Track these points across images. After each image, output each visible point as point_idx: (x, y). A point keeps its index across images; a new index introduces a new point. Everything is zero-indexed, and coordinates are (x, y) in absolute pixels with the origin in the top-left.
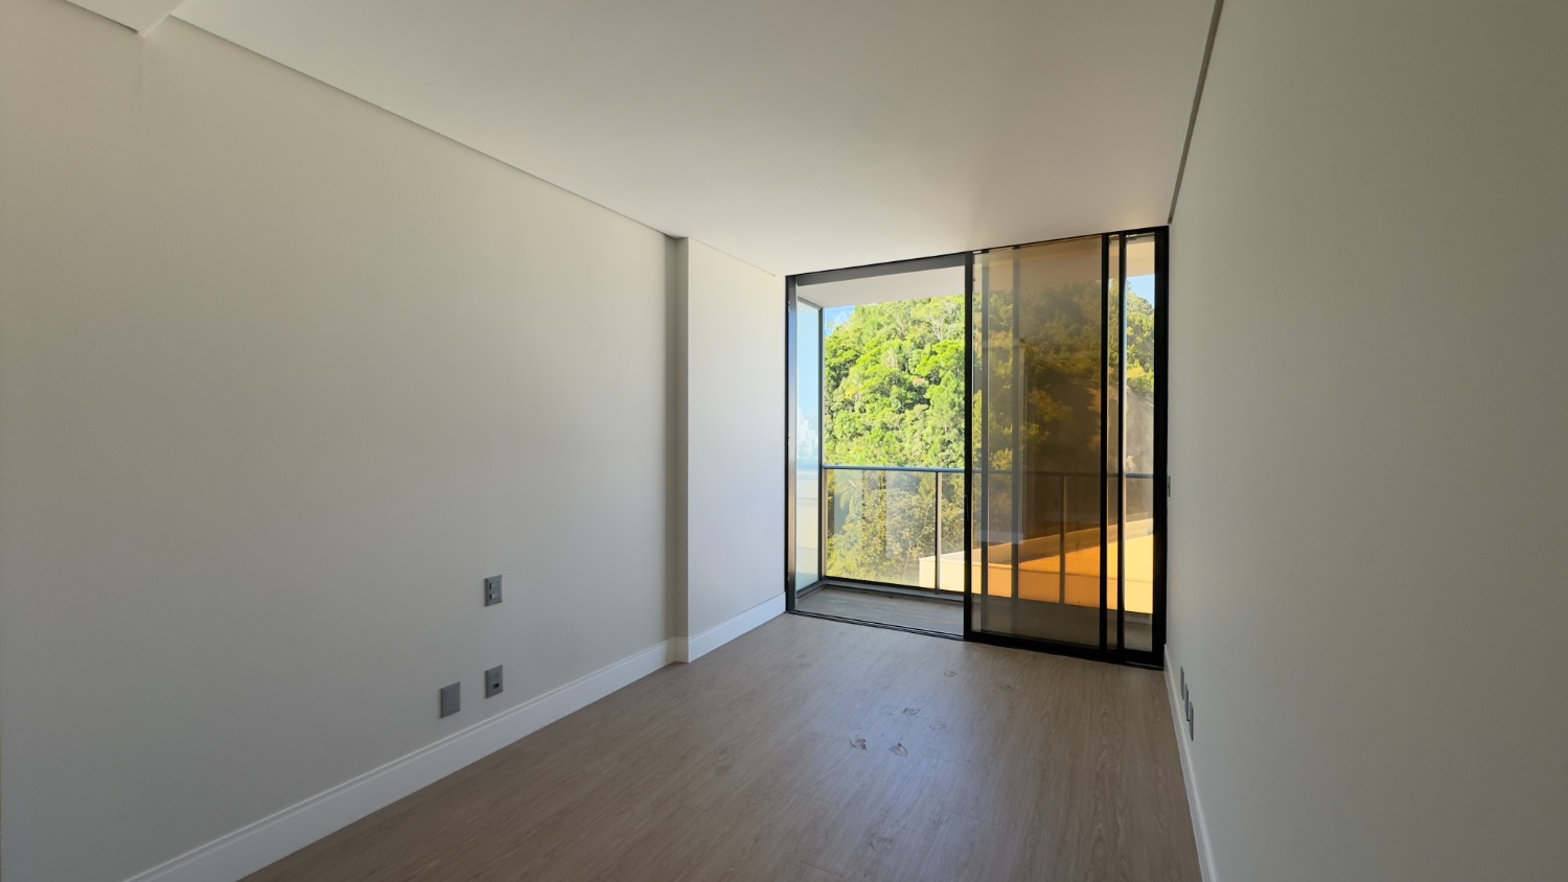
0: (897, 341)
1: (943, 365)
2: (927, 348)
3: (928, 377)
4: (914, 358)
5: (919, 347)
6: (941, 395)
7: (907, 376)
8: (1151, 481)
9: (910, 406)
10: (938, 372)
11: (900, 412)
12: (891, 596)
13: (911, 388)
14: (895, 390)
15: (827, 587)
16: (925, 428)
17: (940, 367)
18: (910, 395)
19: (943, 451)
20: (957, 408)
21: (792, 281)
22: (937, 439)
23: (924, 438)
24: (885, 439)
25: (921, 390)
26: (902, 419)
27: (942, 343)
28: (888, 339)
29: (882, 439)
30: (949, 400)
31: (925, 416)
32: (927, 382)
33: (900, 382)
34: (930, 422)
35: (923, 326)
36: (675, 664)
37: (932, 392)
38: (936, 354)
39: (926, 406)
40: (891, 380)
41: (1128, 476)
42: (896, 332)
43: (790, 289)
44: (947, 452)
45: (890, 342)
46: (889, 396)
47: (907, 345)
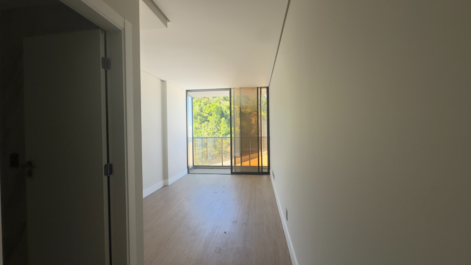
0: (199, 103)
1: (213, 110)
2: (208, 105)
3: (208, 114)
4: (204, 108)
5: (205, 105)
6: (212, 119)
7: (202, 113)
8: (267, 138)
9: (204, 122)
10: (211, 112)
11: (200, 124)
12: (212, 168)
13: (203, 117)
14: (199, 117)
15: (195, 168)
16: (208, 128)
17: (212, 111)
18: (203, 119)
19: (213, 135)
20: (216, 123)
21: (187, 91)
22: (211, 132)
23: (208, 131)
24: (197, 132)
25: (206, 117)
26: (201, 126)
27: (212, 104)
28: (196, 102)
29: (196, 132)
30: (214, 120)
31: (208, 125)
32: (208, 115)
33: (200, 115)
34: (209, 127)
35: (207, 99)
36: (165, 186)
37: (210, 118)
38: (211, 107)
39: (208, 122)
40: (198, 114)
41: (263, 137)
42: (199, 100)
43: (187, 93)
44: (214, 135)
45: (197, 103)
46: (197, 119)
47: (202, 104)
